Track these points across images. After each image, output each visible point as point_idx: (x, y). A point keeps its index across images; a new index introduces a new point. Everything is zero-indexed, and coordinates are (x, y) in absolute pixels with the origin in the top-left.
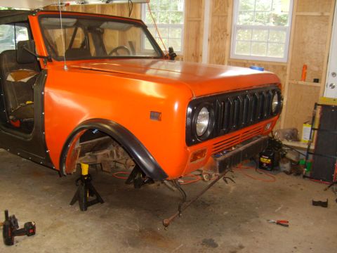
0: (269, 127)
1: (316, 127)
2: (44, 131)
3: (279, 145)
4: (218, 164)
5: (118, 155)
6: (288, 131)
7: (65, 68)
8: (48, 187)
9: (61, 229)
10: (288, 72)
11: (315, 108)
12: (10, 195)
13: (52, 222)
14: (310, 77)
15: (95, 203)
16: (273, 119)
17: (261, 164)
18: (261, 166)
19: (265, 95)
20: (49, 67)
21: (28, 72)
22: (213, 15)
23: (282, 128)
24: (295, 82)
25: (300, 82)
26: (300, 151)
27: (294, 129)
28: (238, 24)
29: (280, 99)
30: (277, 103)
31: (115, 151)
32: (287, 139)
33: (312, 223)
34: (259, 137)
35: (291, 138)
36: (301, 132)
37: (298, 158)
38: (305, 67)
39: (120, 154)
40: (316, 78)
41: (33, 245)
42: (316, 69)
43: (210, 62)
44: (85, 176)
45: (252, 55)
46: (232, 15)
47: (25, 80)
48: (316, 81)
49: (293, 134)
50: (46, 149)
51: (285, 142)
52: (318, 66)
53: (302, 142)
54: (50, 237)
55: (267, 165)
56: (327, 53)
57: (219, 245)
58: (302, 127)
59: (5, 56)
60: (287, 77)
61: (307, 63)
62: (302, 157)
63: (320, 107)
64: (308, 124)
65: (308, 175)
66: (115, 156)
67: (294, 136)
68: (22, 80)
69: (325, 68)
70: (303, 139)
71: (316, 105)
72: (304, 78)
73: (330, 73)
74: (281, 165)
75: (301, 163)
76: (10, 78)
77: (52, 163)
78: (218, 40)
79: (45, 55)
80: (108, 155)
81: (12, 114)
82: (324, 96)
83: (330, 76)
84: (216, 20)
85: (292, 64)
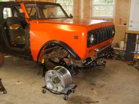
0: (111, 41)
1: (126, 41)
2: (30, 46)
3: (112, 49)
4: (97, 54)
5: (57, 54)
6: (115, 44)
7: (37, 22)
8: (27, 70)
9: (37, 83)
10: (114, 21)
11: (125, 34)
12: (13, 73)
13: (33, 81)
14: (122, 23)
16: (112, 38)
19: (110, 30)
20: (30, 22)
21: (17, 25)
24: (117, 25)
25: (119, 25)
27: (117, 43)
28: (94, 4)
29: (114, 31)
30: (113, 32)
31: (56, 53)
32: (115, 47)
33: (128, 76)
34: (108, 45)
36: (120, 44)
37: (119, 54)
38: (121, 19)
39: (58, 54)
40: (125, 23)
41: (28, 89)
43: (84, 18)
44: (43, 64)
45: (100, 16)
46: (92, 1)
47: (16, 28)
48: (125, 24)
49: (117, 45)
50: (31, 53)
51: (114, 48)
52: (126, 19)
53: (120, 48)
54: (33, 87)
55: (109, 57)
56: (129, 14)
57: (96, 85)
58: (120, 42)
59: (8, 19)
61: (121, 18)
62: (121, 53)
63: (127, 34)
64: (122, 41)
65: (124, 59)
66: (56, 55)
67: (118, 46)
68: (15, 29)
69: (128, 19)
70: (121, 46)
71: (126, 33)
72: (120, 23)
75: (121, 55)
76: (11, 28)
77: (33, 59)
78: (87, 10)
79: (28, 18)
80: (53, 55)
81: (13, 42)
82: (128, 30)
83: (130, 22)
84: (86, 3)
85: (116, 18)
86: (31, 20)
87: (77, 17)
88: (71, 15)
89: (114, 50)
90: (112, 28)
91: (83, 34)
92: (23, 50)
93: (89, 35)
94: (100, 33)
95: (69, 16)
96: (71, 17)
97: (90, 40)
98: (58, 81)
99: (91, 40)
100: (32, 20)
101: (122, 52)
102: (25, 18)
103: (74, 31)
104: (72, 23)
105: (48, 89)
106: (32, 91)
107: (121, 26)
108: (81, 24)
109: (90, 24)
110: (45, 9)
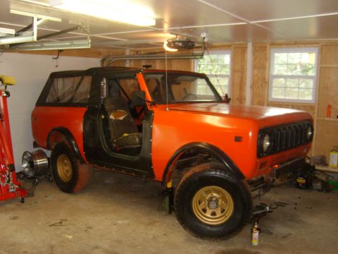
0: (305, 151)
2: (151, 153)
4: (275, 172)
7: (167, 109)
8: (135, 200)
10: (316, 111)
14: (334, 114)
16: (308, 145)
17: (298, 184)
18: (297, 186)
19: (303, 127)
20: (154, 109)
22: (254, 67)
23: (313, 155)
24: (321, 118)
25: (326, 119)
26: (329, 174)
27: (323, 156)
28: (274, 73)
29: (312, 131)
30: (310, 133)
32: (318, 164)
34: (298, 158)
35: (321, 164)
36: (329, 159)
37: (327, 178)
38: (329, 107)
43: (252, 103)
44: (169, 189)
45: (287, 98)
46: (269, 67)
47: (121, 118)
50: (151, 165)
53: (330, 167)
55: (303, 184)
57: (274, 233)
58: (329, 155)
60: (316, 115)
61: (331, 103)
62: (330, 178)
64: (334, 152)
67: (323, 161)
70: (330, 164)
72: (329, 114)
74: (314, 184)
75: (330, 183)
76: (112, 117)
78: (259, 86)
79: (150, 100)
81: (115, 143)
84: (256, 71)
85: (319, 104)
86: (154, 104)
87: (238, 99)
88: (226, 96)
89: (317, 172)
90: (308, 125)
91: (250, 134)
92: (136, 158)
93: (262, 136)
94: (281, 133)
95: (223, 98)
96: (227, 100)
97: (263, 144)
99: (264, 146)
100: (157, 105)
101: (334, 175)
102: (145, 101)
103: (235, 127)
104: (226, 112)
107: (331, 121)
108: (245, 115)
109: (263, 117)
110: (179, 84)
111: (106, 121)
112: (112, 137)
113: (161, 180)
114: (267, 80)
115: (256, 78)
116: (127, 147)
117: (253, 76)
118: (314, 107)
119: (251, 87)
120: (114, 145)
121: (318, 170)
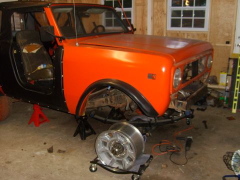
1: (230, 73)
2: (63, 88)
6: (210, 78)
10: (208, 36)
11: (229, 61)
14: (223, 40)
15: (90, 135)
20: (63, 43)
21: (36, 45)
25: (217, 44)
26: (220, 91)
27: (214, 76)
32: (210, 83)
35: (212, 83)
36: (219, 78)
37: (219, 96)
39: (113, 101)
40: (228, 41)
42: (227, 34)
44: (83, 116)
47: (35, 52)
48: (228, 43)
49: (213, 80)
51: (209, 86)
52: (229, 33)
53: (220, 85)
56: (234, 23)
58: (219, 75)
59: (20, 35)
62: (221, 95)
63: (232, 60)
64: (223, 73)
65: (227, 106)
66: (109, 102)
67: (215, 81)
68: (33, 52)
69: (233, 34)
70: (220, 82)
71: (230, 59)
73: (237, 37)
74: (208, 101)
75: (221, 98)
76: (25, 51)
77: (68, 109)
78: (158, 18)
80: (103, 102)
81: (29, 76)
82: (234, 53)
83: (237, 39)
84: (156, 4)
85: (210, 32)
86: (64, 39)
87: (140, 29)
89: (209, 90)
92: (48, 94)
98: (121, 149)
101: (224, 92)
105: (102, 165)
106: (67, 168)
107: (221, 47)
110: (88, 16)
111: (19, 55)
112: (27, 70)
113: (75, 114)
114: (165, 12)
115: (156, 11)
116: (40, 80)
117: (153, 9)
118: (207, 34)
119: (152, 18)
120: (29, 78)
121: (210, 88)
